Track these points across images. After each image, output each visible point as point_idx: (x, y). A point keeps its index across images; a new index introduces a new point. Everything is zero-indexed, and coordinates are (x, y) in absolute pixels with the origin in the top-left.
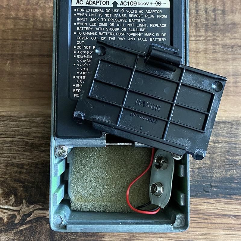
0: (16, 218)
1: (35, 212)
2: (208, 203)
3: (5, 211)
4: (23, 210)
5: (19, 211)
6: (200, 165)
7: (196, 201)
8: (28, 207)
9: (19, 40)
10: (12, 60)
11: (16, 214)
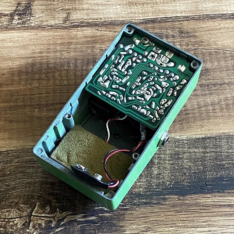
0: (52, 223)
1: (67, 217)
2: (206, 197)
3: (42, 218)
4: (57, 216)
5: (54, 217)
6: (195, 170)
7: (196, 197)
8: (62, 213)
9: (44, 94)
10: (39, 108)
11: (52, 220)
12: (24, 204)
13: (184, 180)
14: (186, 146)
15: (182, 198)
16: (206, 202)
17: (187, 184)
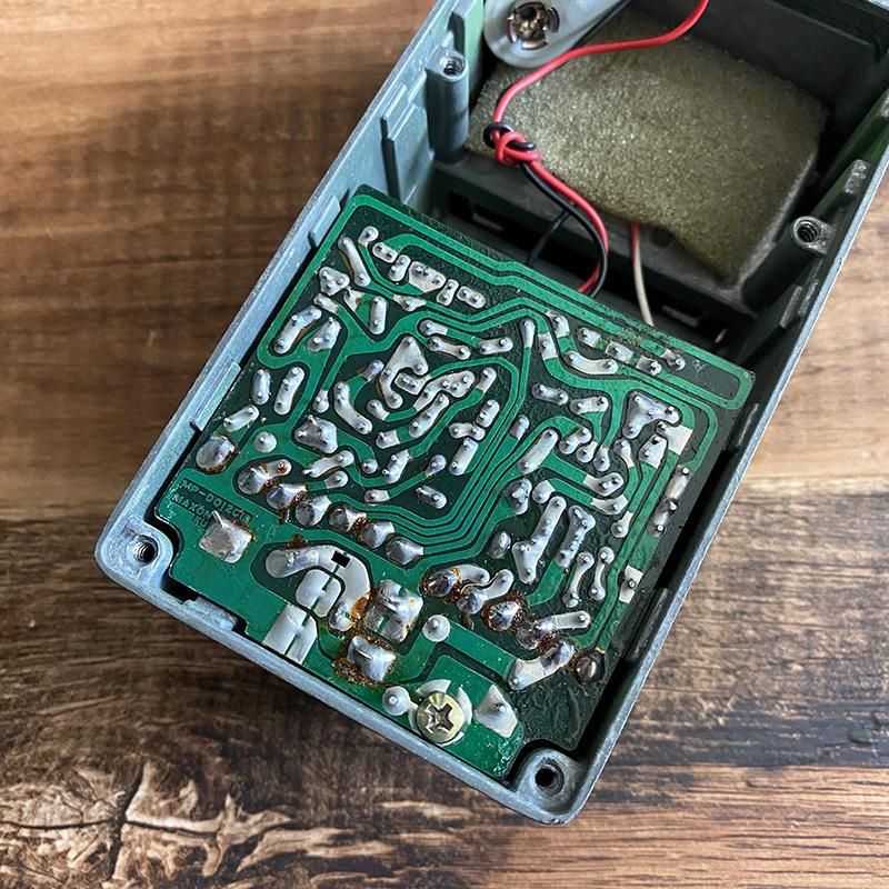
0: (205, 859)
1: (267, 836)
2: (871, 783)
3: (166, 836)
4: (226, 831)
5: (214, 835)
6: (830, 649)
7: (825, 779)
8: (243, 819)
9: (184, 259)
10: (164, 326)
11: (206, 846)
12: (95, 766)
13: (777, 696)
14: (798, 528)
15: (764, 781)
16: (870, 806)
17: (792, 715)
